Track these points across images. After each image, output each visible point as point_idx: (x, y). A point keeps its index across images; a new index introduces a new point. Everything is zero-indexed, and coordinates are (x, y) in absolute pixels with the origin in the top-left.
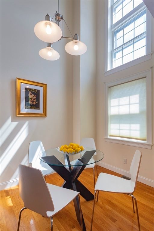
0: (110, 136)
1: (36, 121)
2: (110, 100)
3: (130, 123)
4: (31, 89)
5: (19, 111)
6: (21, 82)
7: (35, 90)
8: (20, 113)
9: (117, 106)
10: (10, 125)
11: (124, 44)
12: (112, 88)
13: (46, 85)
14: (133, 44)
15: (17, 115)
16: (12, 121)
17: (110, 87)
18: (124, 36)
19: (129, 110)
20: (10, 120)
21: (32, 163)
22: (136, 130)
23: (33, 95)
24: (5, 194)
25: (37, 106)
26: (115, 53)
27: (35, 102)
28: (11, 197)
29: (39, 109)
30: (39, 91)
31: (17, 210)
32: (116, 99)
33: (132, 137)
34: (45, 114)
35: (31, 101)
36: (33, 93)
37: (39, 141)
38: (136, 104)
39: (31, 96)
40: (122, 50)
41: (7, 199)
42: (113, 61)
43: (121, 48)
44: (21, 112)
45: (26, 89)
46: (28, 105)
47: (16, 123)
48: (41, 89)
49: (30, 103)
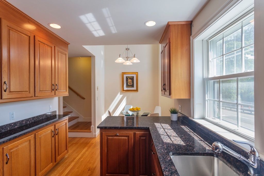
1: (131, 94)
4: (129, 77)
5: (123, 89)
6: (124, 74)
7: (131, 77)
8: (123, 90)
10: (119, 96)
13: (137, 73)
16: (120, 94)
20: (119, 94)
23: (130, 80)
25: (133, 86)
27: (131, 84)
30: (133, 77)
34: (137, 90)
36: (130, 79)
37: (131, 105)
44: (124, 89)
45: (127, 77)
46: (128, 86)
47: (122, 96)
48: (135, 76)
49: (129, 84)
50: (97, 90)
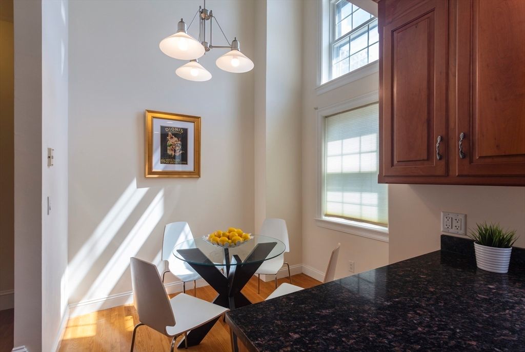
0: (327, 215)
2: (327, 142)
3: (361, 191)
4: (171, 128)
5: (150, 167)
6: (154, 117)
7: (178, 128)
8: (151, 172)
9: (339, 155)
10: (134, 193)
11: (353, 31)
12: (329, 118)
13: (199, 118)
14: (368, 31)
15: (147, 176)
16: (138, 187)
17: (326, 117)
18: (353, 14)
19: (360, 164)
20: (134, 184)
21: (169, 260)
22: (371, 205)
23: (176, 139)
24: (124, 313)
26: (337, 47)
27: (178, 151)
28: (133, 318)
29: (187, 164)
30: (185, 131)
31: (141, 336)
32: (338, 141)
33: (364, 218)
34: (197, 173)
35: (172, 150)
36: (175, 135)
37: (184, 222)
38: (371, 152)
39: (172, 141)
40: (349, 42)
41: (127, 320)
42: (333, 64)
43: (348, 39)
44: (154, 170)
45: (163, 128)
46: (166, 157)
47: (144, 190)
48: (190, 127)
49: (169, 152)
50: (50, 164)
